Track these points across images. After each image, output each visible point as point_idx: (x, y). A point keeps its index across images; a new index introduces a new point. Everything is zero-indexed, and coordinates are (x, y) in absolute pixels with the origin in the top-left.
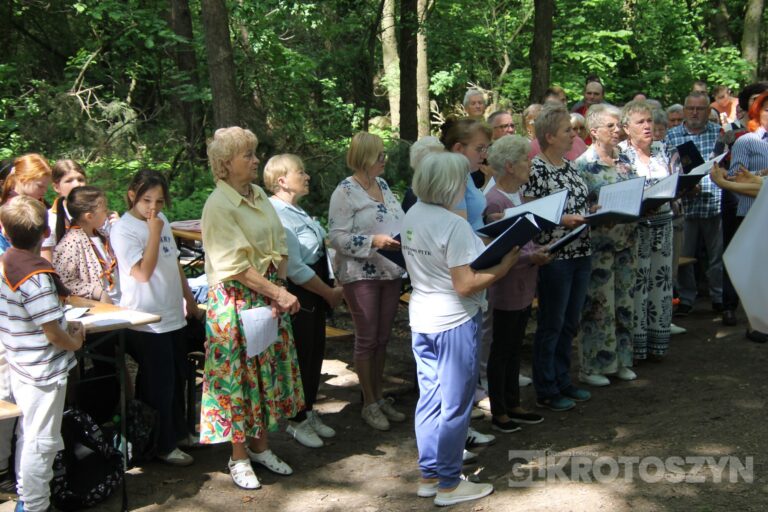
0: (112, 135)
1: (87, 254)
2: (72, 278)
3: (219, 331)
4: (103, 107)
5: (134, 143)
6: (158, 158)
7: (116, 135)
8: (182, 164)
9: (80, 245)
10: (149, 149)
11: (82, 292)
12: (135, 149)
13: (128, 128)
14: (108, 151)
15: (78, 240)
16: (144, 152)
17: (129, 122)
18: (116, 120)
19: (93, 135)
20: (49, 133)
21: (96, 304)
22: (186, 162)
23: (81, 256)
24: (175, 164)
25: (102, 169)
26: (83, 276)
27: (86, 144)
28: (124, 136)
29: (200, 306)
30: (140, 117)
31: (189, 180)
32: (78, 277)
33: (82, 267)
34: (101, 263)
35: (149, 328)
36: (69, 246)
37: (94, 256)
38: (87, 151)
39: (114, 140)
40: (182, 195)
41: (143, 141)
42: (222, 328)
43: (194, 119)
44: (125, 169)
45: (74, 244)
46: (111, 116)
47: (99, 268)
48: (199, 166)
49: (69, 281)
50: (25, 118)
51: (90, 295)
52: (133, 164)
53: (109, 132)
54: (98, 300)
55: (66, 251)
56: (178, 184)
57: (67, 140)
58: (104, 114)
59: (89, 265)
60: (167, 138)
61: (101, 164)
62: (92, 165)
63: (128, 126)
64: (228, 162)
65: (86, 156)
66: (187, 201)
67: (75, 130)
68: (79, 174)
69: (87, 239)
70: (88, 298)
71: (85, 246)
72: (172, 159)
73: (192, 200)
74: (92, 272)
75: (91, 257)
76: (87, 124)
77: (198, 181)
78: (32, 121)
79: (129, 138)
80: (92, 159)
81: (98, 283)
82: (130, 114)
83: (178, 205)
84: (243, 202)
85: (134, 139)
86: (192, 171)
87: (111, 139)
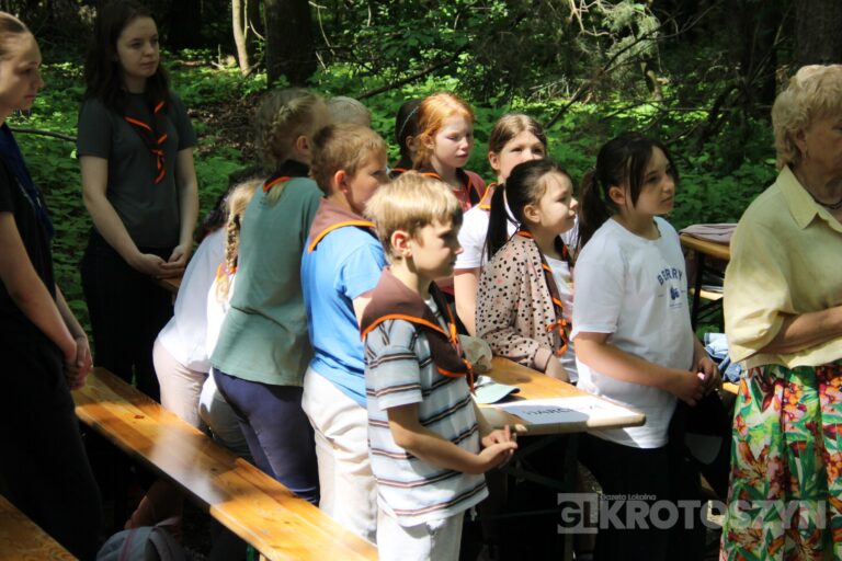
0: (615, 58)
1: (533, 285)
2: (503, 325)
3: (749, 457)
4: (606, 11)
5: (650, 73)
6: (688, 102)
7: (620, 59)
8: (728, 113)
9: (522, 269)
10: (674, 84)
11: (516, 353)
12: (650, 85)
13: (644, 47)
14: (606, 87)
15: (520, 259)
16: (665, 89)
17: (644, 38)
18: (624, 32)
19: (584, 58)
20: (517, 53)
21: (537, 379)
22: (733, 110)
23: (523, 286)
24: (713, 113)
25: (591, 117)
26: (522, 322)
27: (571, 73)
28: (635, 61)
29: (728, 386)
30: (665, 28)
31: (737, 141)
32: (513, 324)
33: (522, 307)
34: (555, 305)
35: (627, 437)
36: (505, 267)
37: (545, 291)
38: (573, 86)
39: (617, 68)
40: (720, 168)
41: (667, 69)
42: (756, 456)
43: (759, 32)
44: (629, 118)
45: (513, 265)
46: (616, 26)
47: (551, 313)
48: (756, 118)
49: (498, 329)
50: (481, 28)
51: (529, 360)
52: (646, 110)
53: (610, 54)
54: (543, 371)
55: (500, 277)
56: (717, 147)
57: (545, 64)
58: (605, 22)
59: (535, 305)
60: (709, 63)
61: (592, 108)
62: (579, 107)
63: (642, 43)
64: (800, 134)
65: (571, 92)
66: (729, 182)
67: (556, 49)
68: (535, 140)
69: (538, 259)
70: (526, 364)
71: (531, 271)
72: (710, 103)
73: (739, 178)
74: (537, 319)
75: (540, 291)
76: (577, 40)
77: (751, 145)
78: (493, 33)
79: (644, 65)
80: (579, 98)
81: (545, 339)
82: (649, 24)
83: (711, 188)
84: (817, 220)
85: (652, 65)
86: (742, 127)
87: (613, 66)
